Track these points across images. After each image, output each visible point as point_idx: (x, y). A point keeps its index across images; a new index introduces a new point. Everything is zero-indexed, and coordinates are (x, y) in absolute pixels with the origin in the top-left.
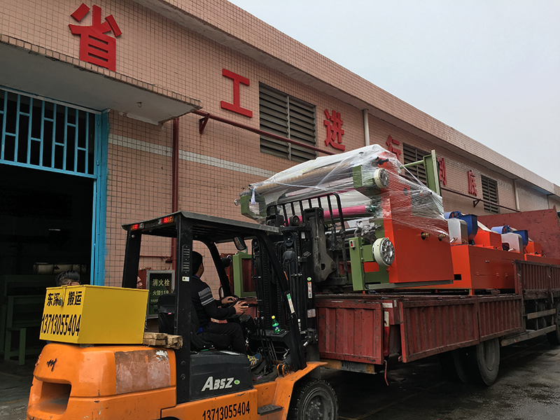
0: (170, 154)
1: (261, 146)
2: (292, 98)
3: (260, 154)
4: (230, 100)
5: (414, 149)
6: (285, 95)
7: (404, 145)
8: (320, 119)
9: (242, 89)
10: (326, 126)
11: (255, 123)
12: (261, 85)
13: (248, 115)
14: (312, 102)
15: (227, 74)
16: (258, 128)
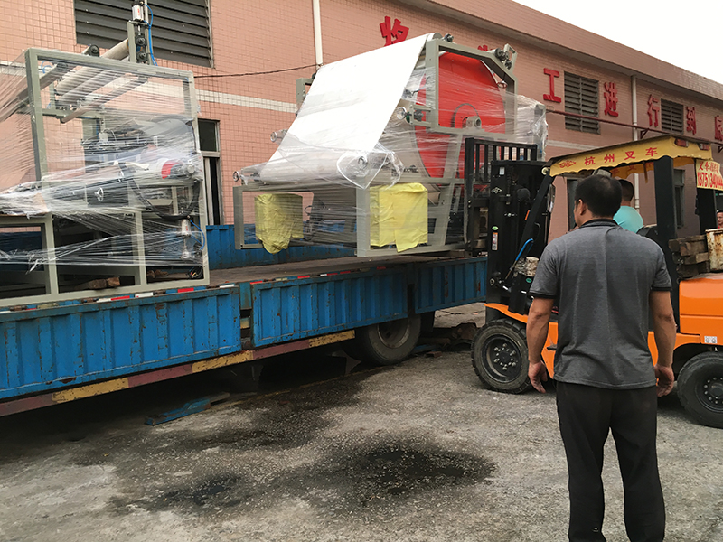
1: (566, 124)
2: (584, 79)
3: (566, 131)
4: (548, 93)
5: (670, 102)
6: (578, 77)
7: (662, 101)
8: (602, 90)
9: (555, 80)
10: (606, 97)
11: (561, 107)
12: (566, 74)
13: (558, 100)
14: (596, 79)
15: (546, 72)
16: (563, 110)
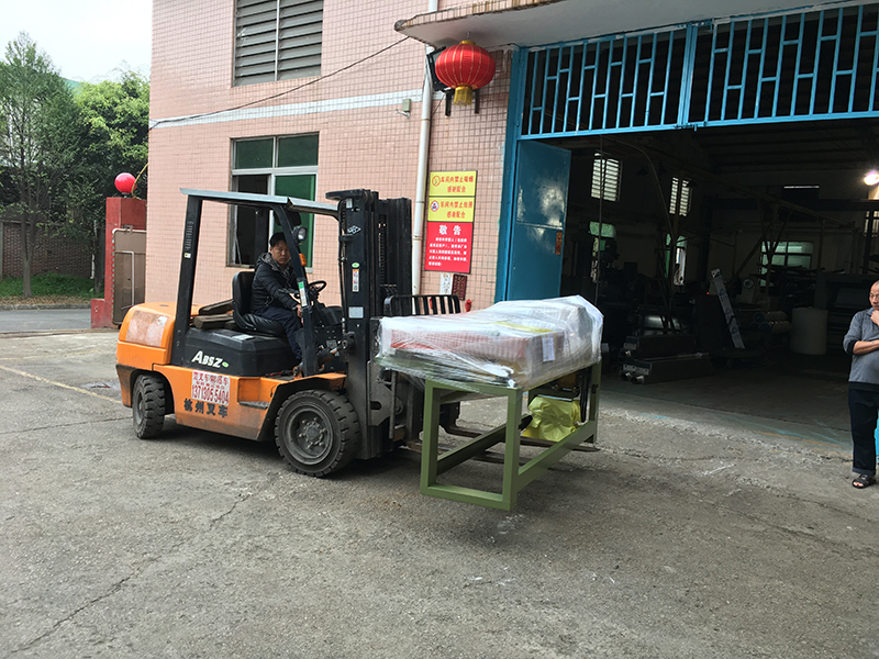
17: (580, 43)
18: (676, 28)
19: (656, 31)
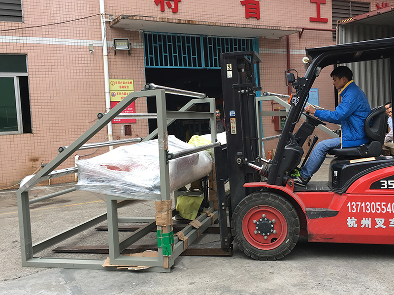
0: (286, 53)
1: (333, 37)
2: (353, 2)
4: (315, 16)
6: (349, 2)
9: (322, 7)
11: (329, 26)
13: (325, 21)
14: (367, 1)
15: (312, 1)
16: (331, 28)
17: (165, 34)
18: (196, 36)
19: (191, 36)
